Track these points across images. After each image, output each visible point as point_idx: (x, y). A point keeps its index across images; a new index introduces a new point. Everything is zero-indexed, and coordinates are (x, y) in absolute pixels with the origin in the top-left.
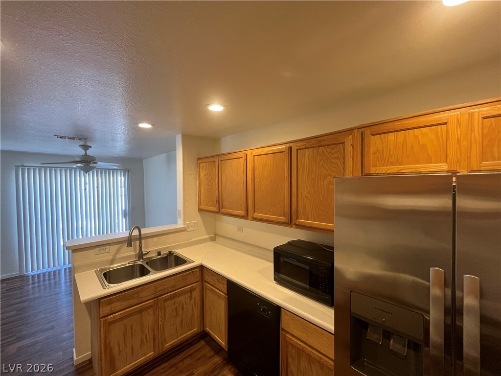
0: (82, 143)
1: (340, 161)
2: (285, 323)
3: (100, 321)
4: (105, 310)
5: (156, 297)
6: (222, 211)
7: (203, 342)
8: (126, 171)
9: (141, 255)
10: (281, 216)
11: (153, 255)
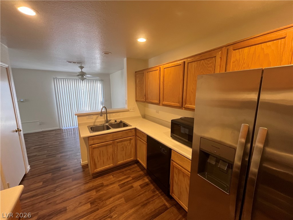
0: (80, 65)
1: (212, 69)
2: (173, 157)
3: (89, 147)
4: (91, 142)
5: (113, 140)
6: (147, 101)
7: (136, 165)
8: (102, 80)
9: (107, 121)
10: (177, 103)
11: (113, 122)
